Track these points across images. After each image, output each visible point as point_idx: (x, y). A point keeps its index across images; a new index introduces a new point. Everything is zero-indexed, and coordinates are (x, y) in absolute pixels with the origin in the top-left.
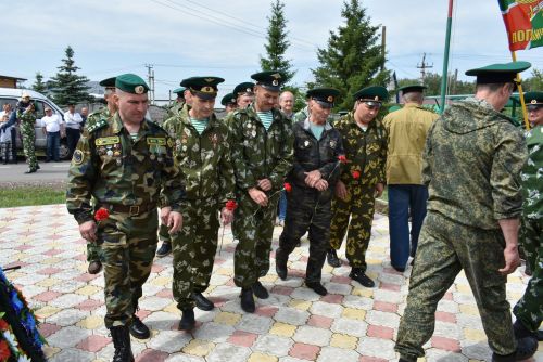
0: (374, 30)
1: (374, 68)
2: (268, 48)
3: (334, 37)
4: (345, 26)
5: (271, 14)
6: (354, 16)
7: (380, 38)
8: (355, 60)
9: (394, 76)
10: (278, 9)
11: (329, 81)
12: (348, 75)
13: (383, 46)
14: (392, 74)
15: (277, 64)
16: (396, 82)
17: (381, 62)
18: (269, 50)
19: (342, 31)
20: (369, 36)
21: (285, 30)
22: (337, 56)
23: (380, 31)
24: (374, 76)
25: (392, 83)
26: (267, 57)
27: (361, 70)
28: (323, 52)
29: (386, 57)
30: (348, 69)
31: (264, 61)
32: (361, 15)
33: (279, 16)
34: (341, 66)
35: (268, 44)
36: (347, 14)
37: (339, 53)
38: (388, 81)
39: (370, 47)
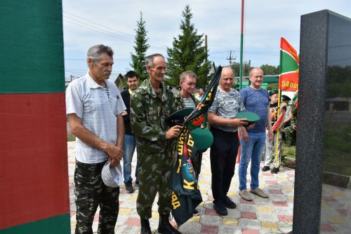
0: (200, 37)
1: (201, 60)
2: (136, 49)
3: (176, 41)
4: (182, 34)
5: (137, 28)
6: (187, 28)
7: (204, 42)
8: (189, 55)
9: (214, 64)
10: (141, 24)
11: (175, 68)
12: (186, 64)
13: (206, 47)
14: (212, 64)
15: (142, 58)
16: (215, 68)
17: (205, 56)
18: (137, 49)
19: (181, 38)
20: (197, 41)
21: (146, 38)
22: (179, 53)
23: (203, 38)
24: (201, 65)
25: (213, 69)
26: (135, 53)
27: (193, 61)
28: (170, 50)
29: (208, 53)
30: (185, 61)
31: (134, 56)
32: (192, 29)
33: (142, 29)
34: (182, 59)
35: (136, 46)
36: (183, 28)
37: (180, 51)
38: (210, 68)
39: (198, 47)
